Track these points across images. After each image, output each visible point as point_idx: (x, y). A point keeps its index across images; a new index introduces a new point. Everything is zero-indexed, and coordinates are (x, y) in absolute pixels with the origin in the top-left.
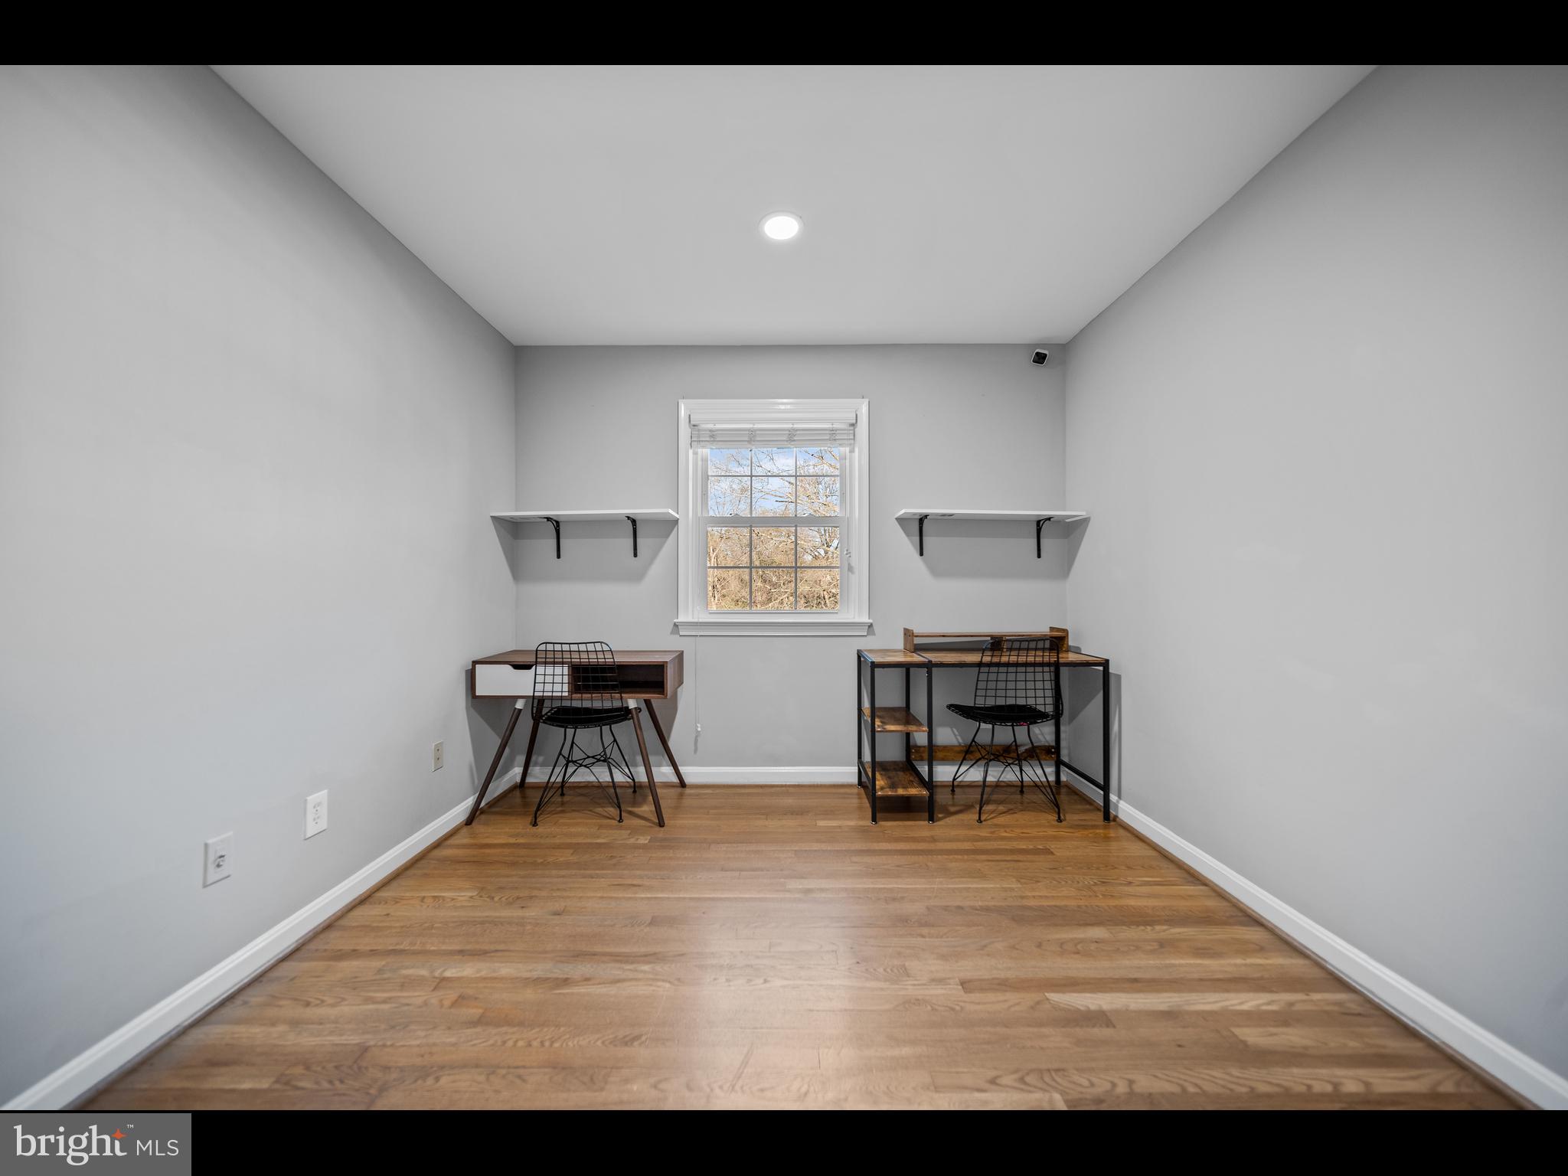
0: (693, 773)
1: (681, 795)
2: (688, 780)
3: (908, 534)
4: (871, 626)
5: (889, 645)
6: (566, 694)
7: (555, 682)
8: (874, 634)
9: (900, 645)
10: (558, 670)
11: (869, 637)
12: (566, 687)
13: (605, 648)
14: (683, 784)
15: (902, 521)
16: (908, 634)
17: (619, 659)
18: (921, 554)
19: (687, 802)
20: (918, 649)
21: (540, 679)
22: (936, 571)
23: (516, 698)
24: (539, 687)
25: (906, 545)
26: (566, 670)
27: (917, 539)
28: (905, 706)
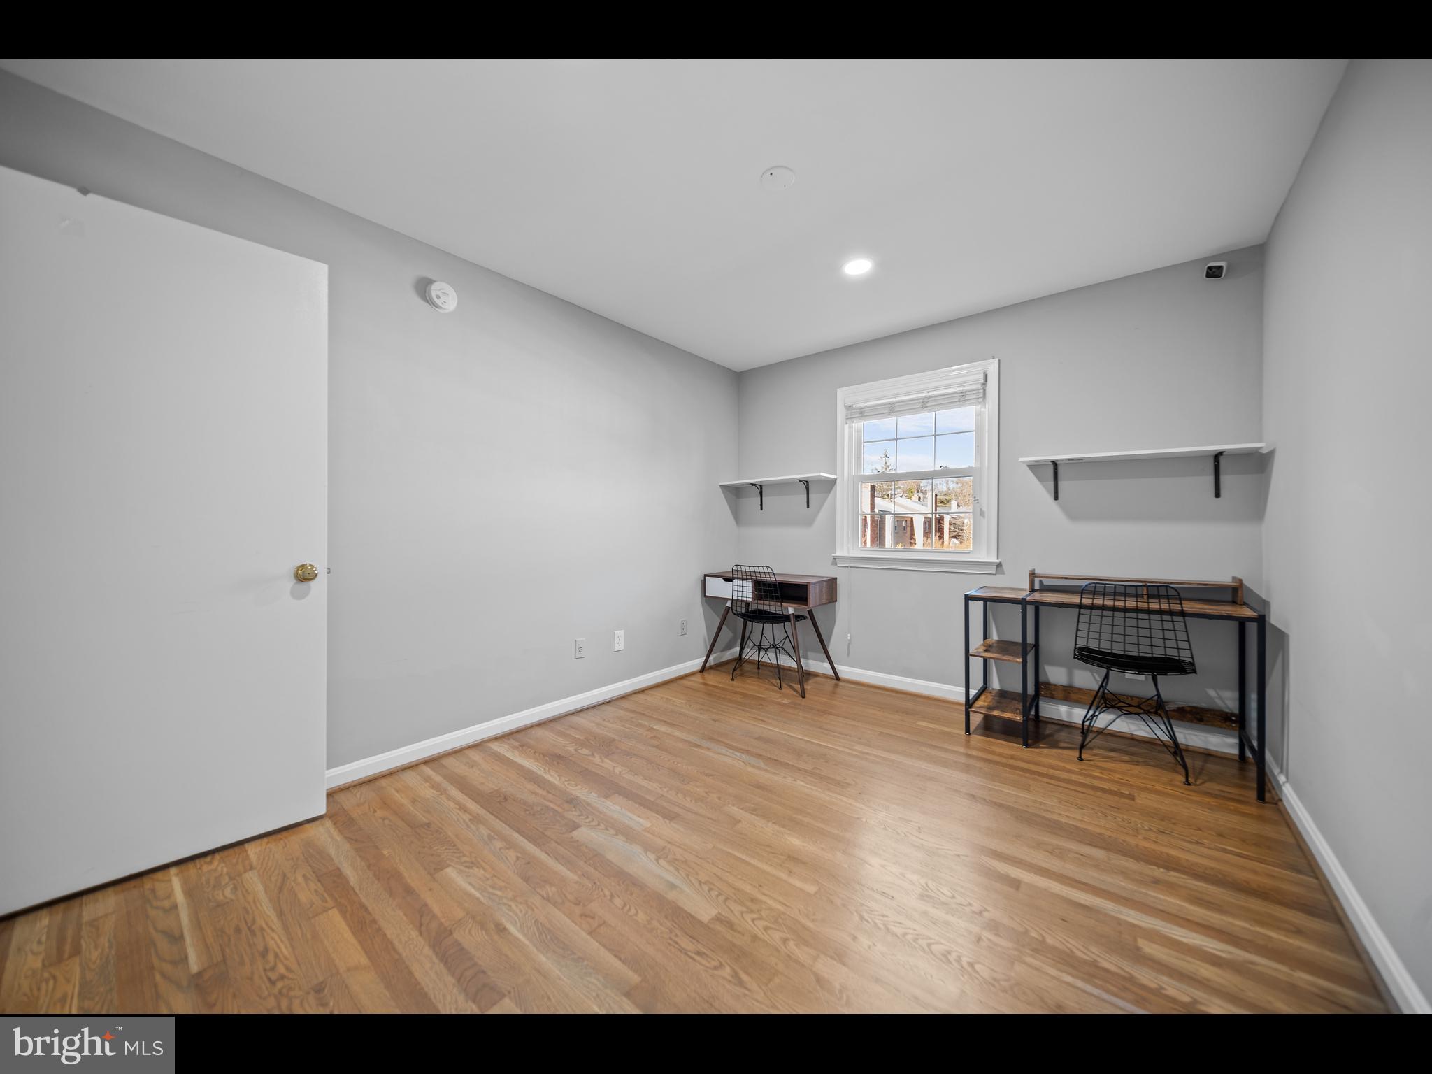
0: (845, 671)
1: (836, 685)
2: (840, 675)
3: (1040, 479)
4: (999, 565)
5: (1015, 583)
6: (751, 599)
7: (744, 591)
8: (1003, 573)
9: (1027, 586)
10: (745, 583)
11: (998, 576)
12: (750, 595)
13: (770, 571)
14: (837, 678)
15: (1034, 467)
16: (1032, 575)
17: (779, 579)
18: (1056, 498)
19: (839, 690)
20: (1045, 589)
21: (735, 588)
22: (1073, 516)
23: (727, 599)
24: (735, 593)
25: (1040, 491)
26: (750, 583)
27: (1051, 484)
28: (1034, 643)
